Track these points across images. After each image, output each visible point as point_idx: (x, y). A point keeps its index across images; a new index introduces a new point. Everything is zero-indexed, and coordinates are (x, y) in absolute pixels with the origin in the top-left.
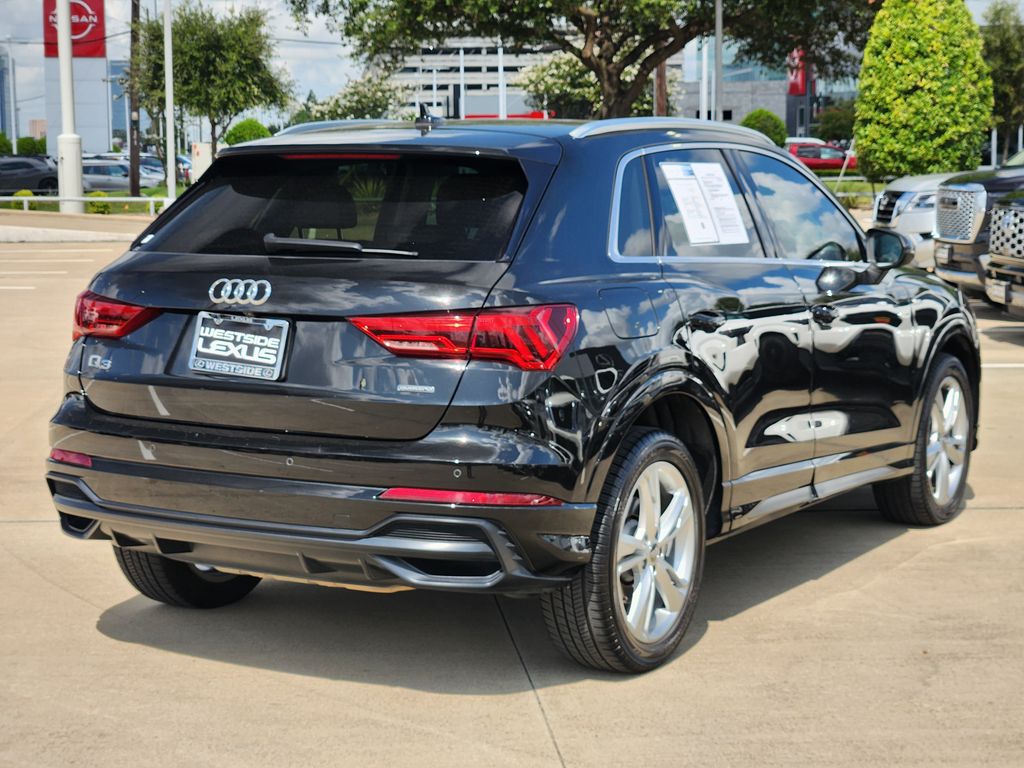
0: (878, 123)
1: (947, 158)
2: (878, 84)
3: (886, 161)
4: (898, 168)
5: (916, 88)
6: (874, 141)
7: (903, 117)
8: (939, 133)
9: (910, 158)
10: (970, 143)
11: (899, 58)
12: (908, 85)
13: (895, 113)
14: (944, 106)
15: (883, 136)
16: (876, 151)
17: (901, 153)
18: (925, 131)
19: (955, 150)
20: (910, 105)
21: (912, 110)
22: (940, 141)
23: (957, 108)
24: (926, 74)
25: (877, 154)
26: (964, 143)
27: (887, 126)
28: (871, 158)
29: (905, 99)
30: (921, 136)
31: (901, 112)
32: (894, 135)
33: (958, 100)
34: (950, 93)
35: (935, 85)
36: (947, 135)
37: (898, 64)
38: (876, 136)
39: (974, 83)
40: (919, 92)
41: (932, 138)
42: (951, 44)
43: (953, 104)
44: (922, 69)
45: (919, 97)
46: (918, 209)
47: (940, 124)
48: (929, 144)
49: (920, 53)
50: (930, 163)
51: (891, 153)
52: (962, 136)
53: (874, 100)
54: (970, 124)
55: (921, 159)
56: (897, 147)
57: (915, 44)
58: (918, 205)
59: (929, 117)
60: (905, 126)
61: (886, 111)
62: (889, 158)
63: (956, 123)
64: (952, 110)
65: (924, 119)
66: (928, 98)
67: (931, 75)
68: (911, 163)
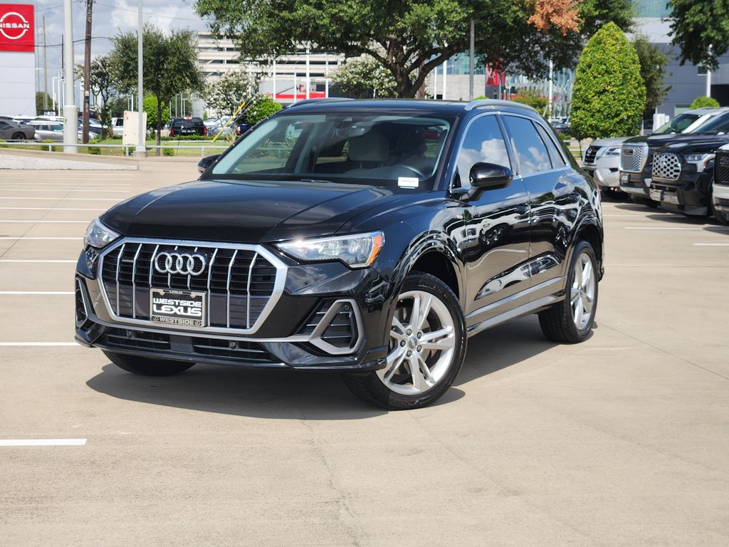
0: (584, 109)
1: (621, 129)
2: (584, 88)
3: (588, 130)
4: (594, 134)
5: (605, 91)
6: (581, 119)
7: (597, 106)
8: (617, 115)
9: (601, 128)
10: (633, 121)
11: (596, 74)
12: (600, 88)
13: (593, 104)
14: (620, 101)
15: (586, 116)
16: (582, 125)
17: (596, 126)
18: (609, 114)
19: (625, 125)
20: (601, 100)
21: (602, 102)
22: (617, 119)
23: (627, 102)
24: (610, 83)
26: (630, 121)
27: (588, 111)
28: (579, 128)
29: (599, 96)
30: (607, 117)
31: (596, 104)
32: (592, 116)
33: (627, 98)
34: (623, 94)
35: (615, 89)
36: (621, 117)
37: (595, 77)
38: (583, 116)
39: (636, 88)
40: (606, 93)
41: (613, 118)
42: (624, 67)
43: (625, 100)
44: (608, 81)
45: (606, 96)
46: (608, 156)
47: (618, 110)
48: (611, 121)
49: (608, 72)
50: (612, 131)
51: (590, 126)
52: (629, 117)
54: (633, 110)
55: (607, 129)
56: (594, 123)
57: (604, 67)
58: (608, 154)
59: (612, 106)
60: (599, 111)
61: (588, 103)
62: (589, 129)
63: (626, 110)
64: (624, 103)
65: (609, 107)
66: (611, 96)
67: (613, 83)
68: (601, 131)
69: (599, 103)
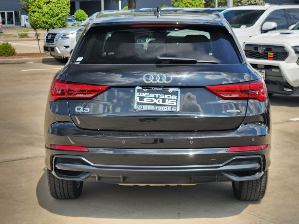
0: (38, 12)
1: (59, 23)
3: (42, 24)
4: (45, 26)
5: (50, 1)
6: (37, 18)
7: (46, 10)
8: (57, 15)
9: (49, 23)
10: (65, 18)
13: (44, 9)
14: (58, 7)
15: (40, 16)
16: (38, 21)
17: (46, 22)
18: (53, 15)
19: (61, 20)
20: (48, 7)
21: (49, 8)
22: (57, 18)
23: (62, 8)
25: (39, 22)
26: (64, 19)
27: (41, 13)
28: (37, 23)
29: (46, 5)
31: (45, 9)
32: (43, 16)
33: (62, 5)
34: (60, 3)
36: (60, 16)
38: (38, 16)
40: (51, 3)
41: (55, 17)
43: (61, 7)
45: (51, 4)
47: (57, 12)
48: (54, 19)
50: (55, 24)
51: (43, 21)
52: (63, 16)
53: (36, 5)
54: (65, 12)
55: (52, 23)
56: (45, 20)
59: (54, 10)
60: (47, 13)
61: (40, 8)
62: (43, 23)
63: (62, 12)
64: (61, 8)
65: (53, 11)
66: (53, 5)
68: (49, 25)
69: (47, 9)
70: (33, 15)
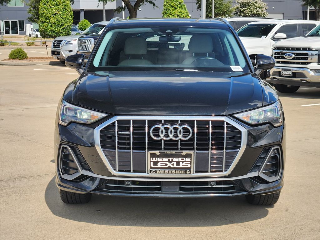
0: (47, 22)
1: (64, 32)
2: (46, 12)
5: (56, 14)
6: (46, 27)
8: (62, 25)
11: (51, 6)
12: (54, 12)
14: (63, 18)
15: (48, 26)
16: (46, 30)
18: (59, 25)
19: (66, 30)
21: (55, 19)
22: (62, 27)
23: (66, 19)
24: (58, 10)
25: (47, 31)
26: (68, 28)
27: (49, 23)
29: (53, 16)
30: (58, 26)
31: (53, 20)
33: (67, 17)
34: (64, 15)
35: (60, 13)
36: (65, 26)
37: (51, 7)
38: (47, 26)
39: (70, 12)
40: (57, 15)
41: (61, 26)
42: (64, 2)
43: (65, 18)
44: (58, 9)
49: (57, 5)
50: (60, 33)
51: (50, 30)
52: (68, 26)
53: (45, 16)
54: (69, 23)
56: (52, 29)
57: (55, 2)
60: (54, 24)
61: (48, 19)
63: (66, 23)
65: (59, 21)
66: (59, 16)
67: (60, 10)
68: (56, 33)
69: (54, 20)
70: (42, 25)
